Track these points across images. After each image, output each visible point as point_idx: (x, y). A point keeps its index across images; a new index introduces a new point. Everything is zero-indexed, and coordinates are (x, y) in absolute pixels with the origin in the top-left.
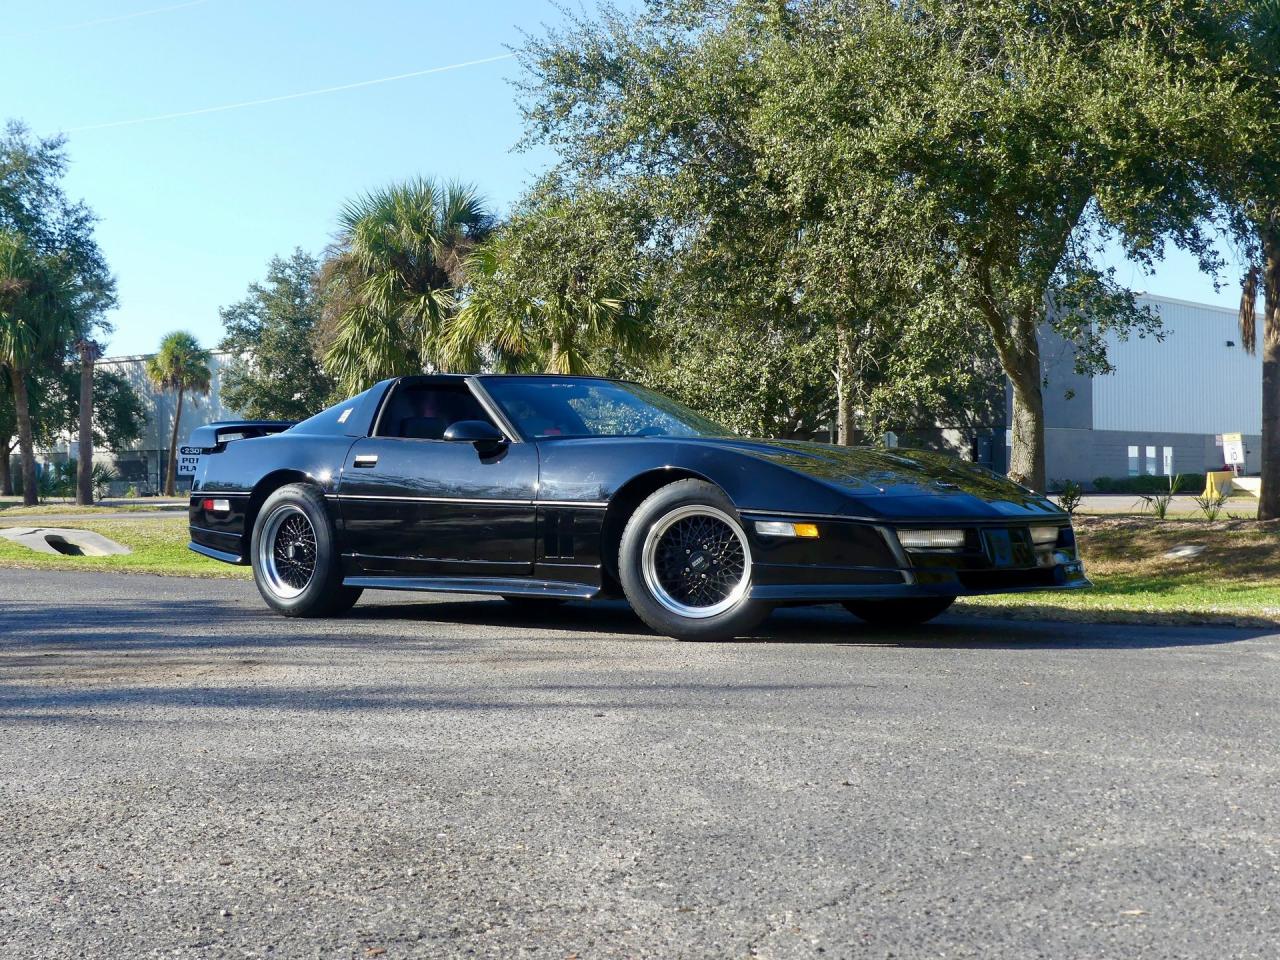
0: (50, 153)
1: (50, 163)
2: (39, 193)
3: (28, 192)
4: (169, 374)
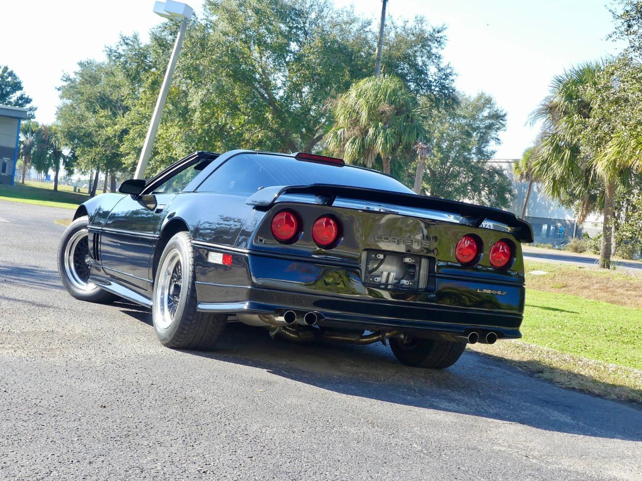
0: (437, 35)
1: (436, 40)
2: (429, 58)
3: (422, 57)
4: (525, 172)
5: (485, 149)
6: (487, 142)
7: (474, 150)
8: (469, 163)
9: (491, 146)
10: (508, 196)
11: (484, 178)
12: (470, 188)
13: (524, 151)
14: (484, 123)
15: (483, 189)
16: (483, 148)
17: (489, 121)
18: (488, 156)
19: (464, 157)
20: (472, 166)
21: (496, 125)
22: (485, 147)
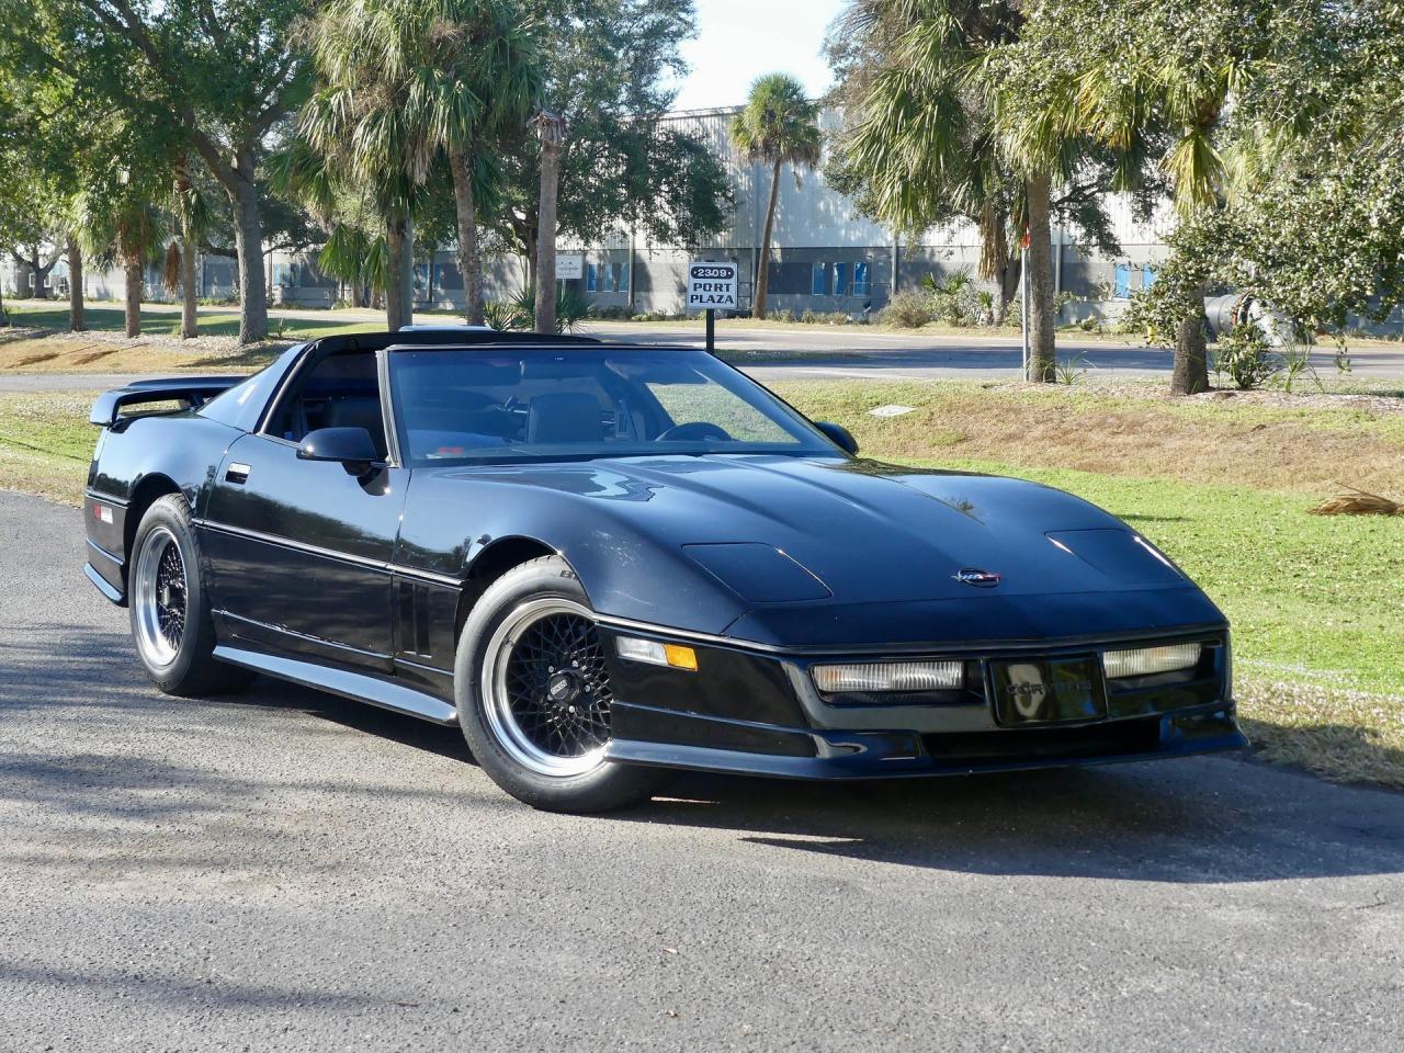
4: (760, 139)
5: (649, 90)
6: (653, 70)
7: (624, 96)
8: (616, 129)
9: (663, 82)
10: (720, 203)
11: (656, 162)
12: (624, 192)
13: (751, 88)
14: (641, 22)
15: (658, 191)
16: (645, 85)
17: (652, 16)
18: (659, 108)
19: (602, 114)
20: (624, 136)
21: (671, 24)
22: (649, 83)
